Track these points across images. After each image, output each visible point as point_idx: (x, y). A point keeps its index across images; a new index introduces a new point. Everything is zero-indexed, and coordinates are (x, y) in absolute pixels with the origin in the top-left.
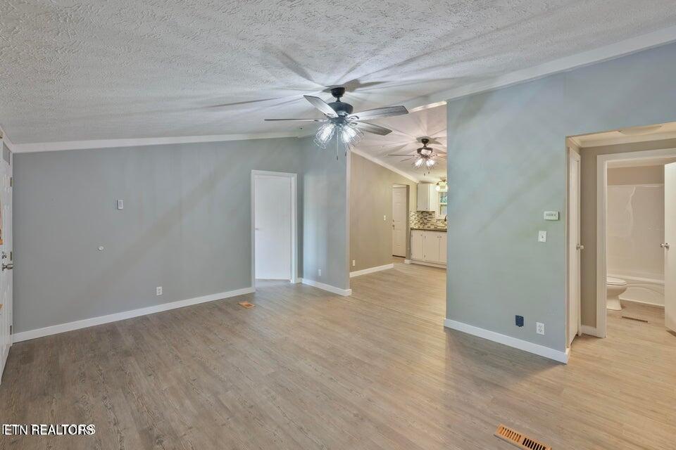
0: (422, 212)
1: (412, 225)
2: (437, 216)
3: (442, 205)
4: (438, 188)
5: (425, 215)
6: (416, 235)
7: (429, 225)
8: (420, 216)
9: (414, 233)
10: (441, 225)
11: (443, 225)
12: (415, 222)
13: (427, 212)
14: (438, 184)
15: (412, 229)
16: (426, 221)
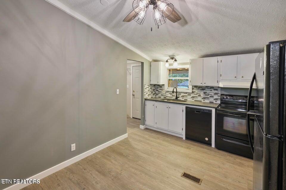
0: (155, 85)
1: (146, 96)
2: (166, 88)
3: (169, 80)
4: (167, 65)
5: (157, 87)
6: (149, 105)
7: (160, 95)
8: (153, 88)
9: (148, 103)
10: (169, 95)
11: (171, 96)
12: (149, 93)
13: (159, 85)
14: (167, 61)
15: (146, 100)
16: (157, 92)
